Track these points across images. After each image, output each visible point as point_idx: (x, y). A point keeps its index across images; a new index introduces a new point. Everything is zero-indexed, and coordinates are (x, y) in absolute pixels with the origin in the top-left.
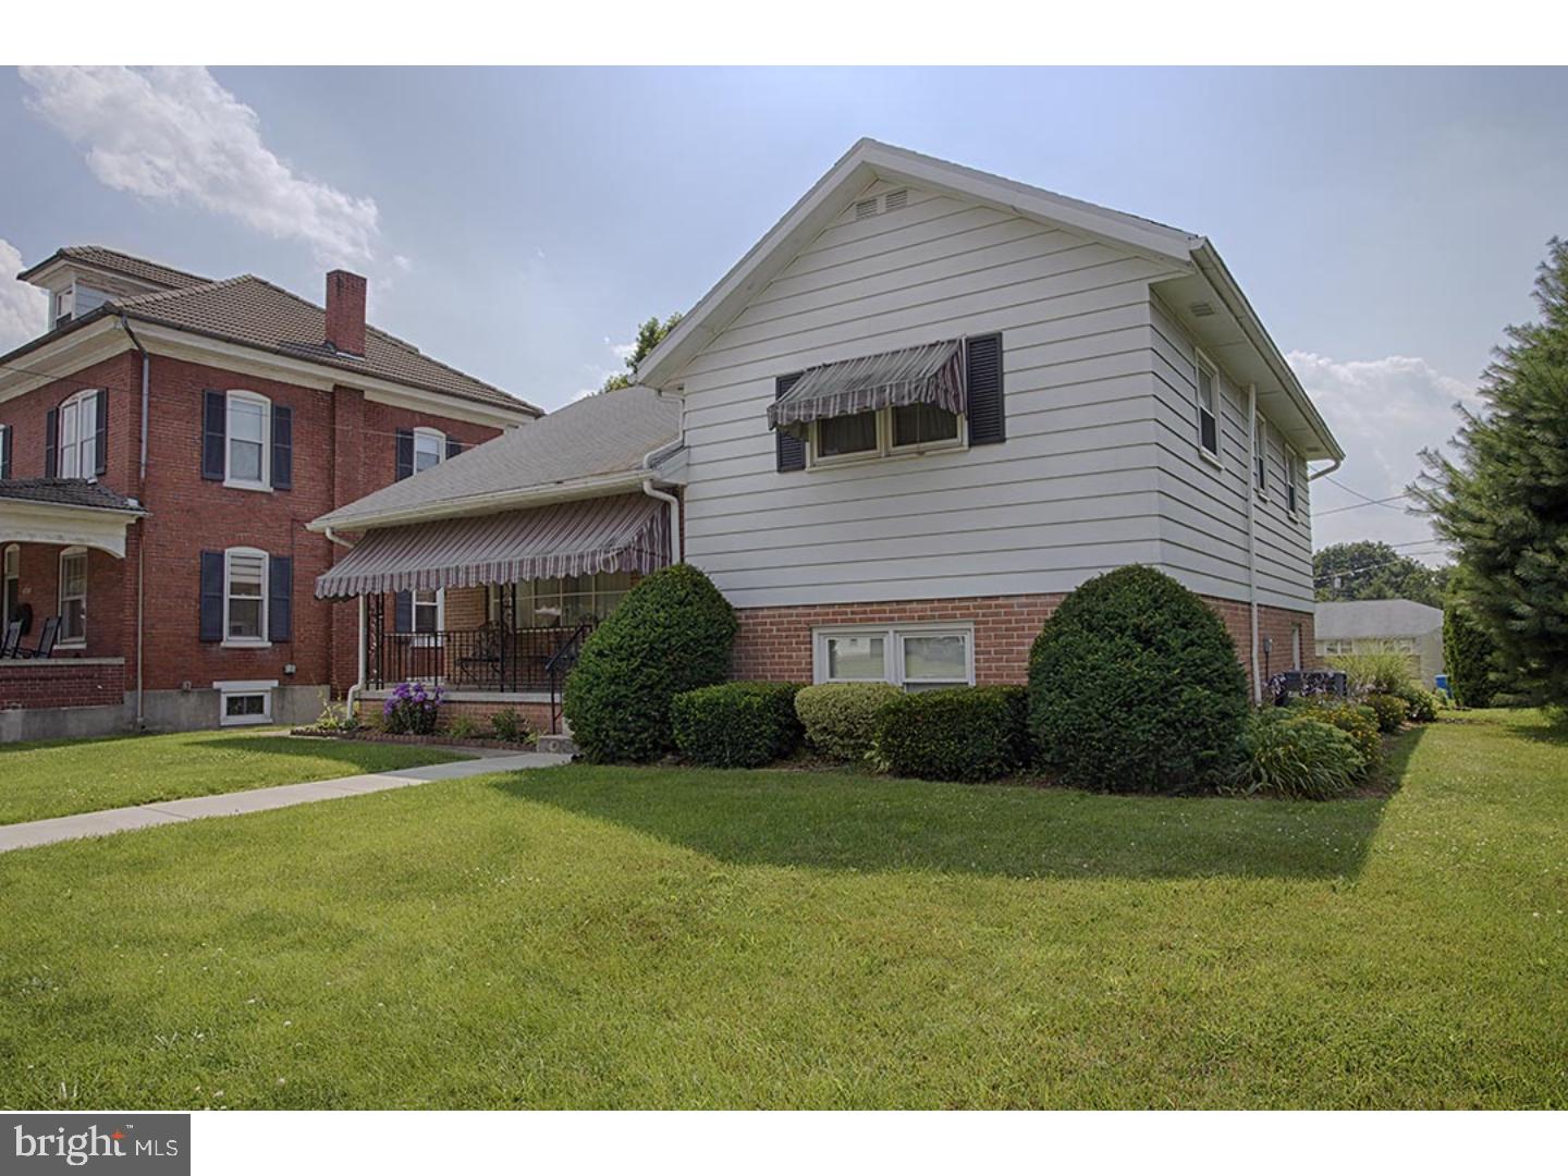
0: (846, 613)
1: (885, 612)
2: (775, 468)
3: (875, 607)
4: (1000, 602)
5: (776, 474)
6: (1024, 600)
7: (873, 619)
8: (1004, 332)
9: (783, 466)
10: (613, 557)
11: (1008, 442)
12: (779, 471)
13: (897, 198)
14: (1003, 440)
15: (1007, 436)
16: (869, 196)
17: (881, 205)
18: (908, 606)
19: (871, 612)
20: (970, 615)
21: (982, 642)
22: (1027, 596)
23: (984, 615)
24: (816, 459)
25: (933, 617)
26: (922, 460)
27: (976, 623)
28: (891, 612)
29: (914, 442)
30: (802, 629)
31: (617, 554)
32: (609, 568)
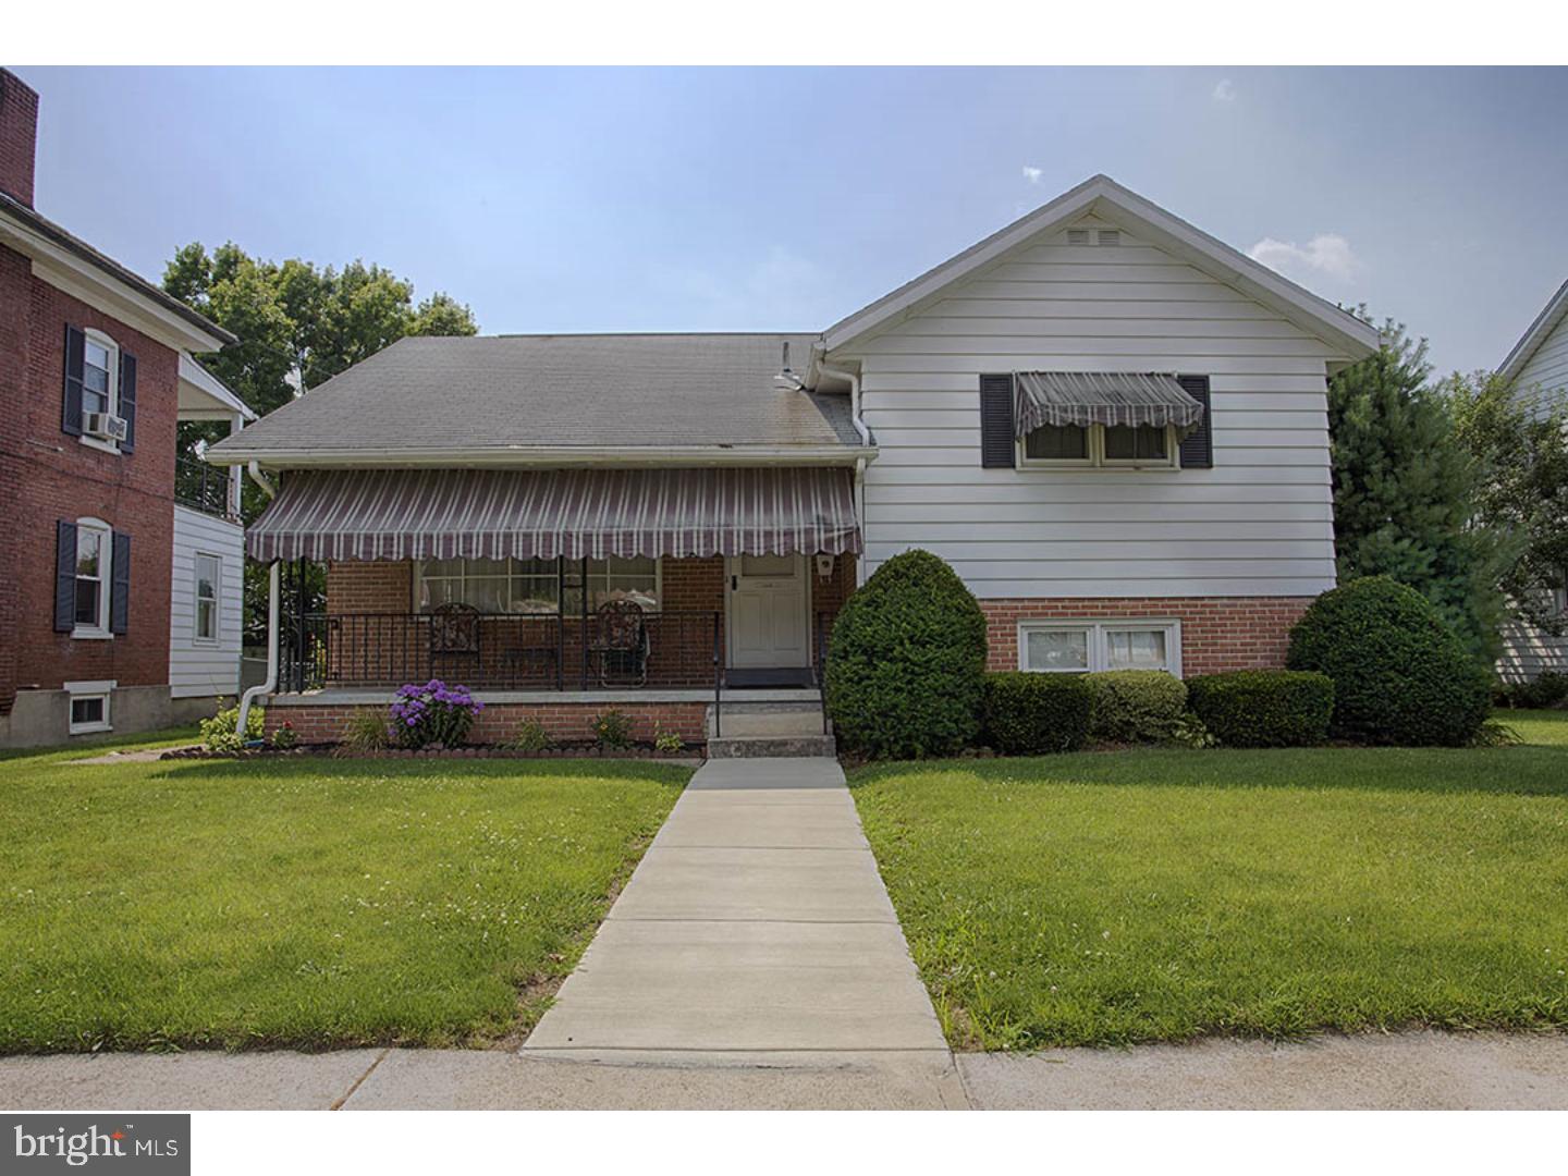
0: (1057, 607)
1: (1097, 607)
2: (980, 463)
3: (1086, 603)
4: (1206, 602)
5: (980, 469)
6: (1225, 601)
7: (1085, 614)
8: (1211, 378)
9: (987, 464)
10: (839, 537)
11: (1214, 469)
12: (984, 466)
13: (1109, 236)
14: (1211, 466)
15: (1215, 463)
16: (1080, 226)
17: (1094, 238)
18: (1120, 604)
19: (1083, 607)
20: (1179, 613)
21: (1190, 636)
22: (1229, 598)
23: (1191, 613)
24: (1025, 460)
25: (1145, 613)
26: (1137, 474)
27: (1182, 619)
28: (1103, 607)
29: (1131, 457)
30: (1008, 622)
31: (846, 535)
32: (833, 548)
